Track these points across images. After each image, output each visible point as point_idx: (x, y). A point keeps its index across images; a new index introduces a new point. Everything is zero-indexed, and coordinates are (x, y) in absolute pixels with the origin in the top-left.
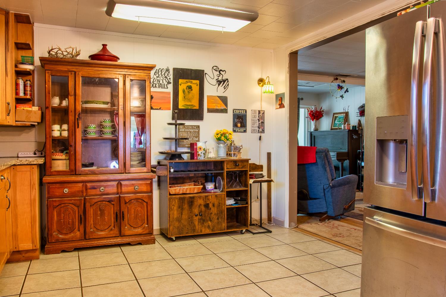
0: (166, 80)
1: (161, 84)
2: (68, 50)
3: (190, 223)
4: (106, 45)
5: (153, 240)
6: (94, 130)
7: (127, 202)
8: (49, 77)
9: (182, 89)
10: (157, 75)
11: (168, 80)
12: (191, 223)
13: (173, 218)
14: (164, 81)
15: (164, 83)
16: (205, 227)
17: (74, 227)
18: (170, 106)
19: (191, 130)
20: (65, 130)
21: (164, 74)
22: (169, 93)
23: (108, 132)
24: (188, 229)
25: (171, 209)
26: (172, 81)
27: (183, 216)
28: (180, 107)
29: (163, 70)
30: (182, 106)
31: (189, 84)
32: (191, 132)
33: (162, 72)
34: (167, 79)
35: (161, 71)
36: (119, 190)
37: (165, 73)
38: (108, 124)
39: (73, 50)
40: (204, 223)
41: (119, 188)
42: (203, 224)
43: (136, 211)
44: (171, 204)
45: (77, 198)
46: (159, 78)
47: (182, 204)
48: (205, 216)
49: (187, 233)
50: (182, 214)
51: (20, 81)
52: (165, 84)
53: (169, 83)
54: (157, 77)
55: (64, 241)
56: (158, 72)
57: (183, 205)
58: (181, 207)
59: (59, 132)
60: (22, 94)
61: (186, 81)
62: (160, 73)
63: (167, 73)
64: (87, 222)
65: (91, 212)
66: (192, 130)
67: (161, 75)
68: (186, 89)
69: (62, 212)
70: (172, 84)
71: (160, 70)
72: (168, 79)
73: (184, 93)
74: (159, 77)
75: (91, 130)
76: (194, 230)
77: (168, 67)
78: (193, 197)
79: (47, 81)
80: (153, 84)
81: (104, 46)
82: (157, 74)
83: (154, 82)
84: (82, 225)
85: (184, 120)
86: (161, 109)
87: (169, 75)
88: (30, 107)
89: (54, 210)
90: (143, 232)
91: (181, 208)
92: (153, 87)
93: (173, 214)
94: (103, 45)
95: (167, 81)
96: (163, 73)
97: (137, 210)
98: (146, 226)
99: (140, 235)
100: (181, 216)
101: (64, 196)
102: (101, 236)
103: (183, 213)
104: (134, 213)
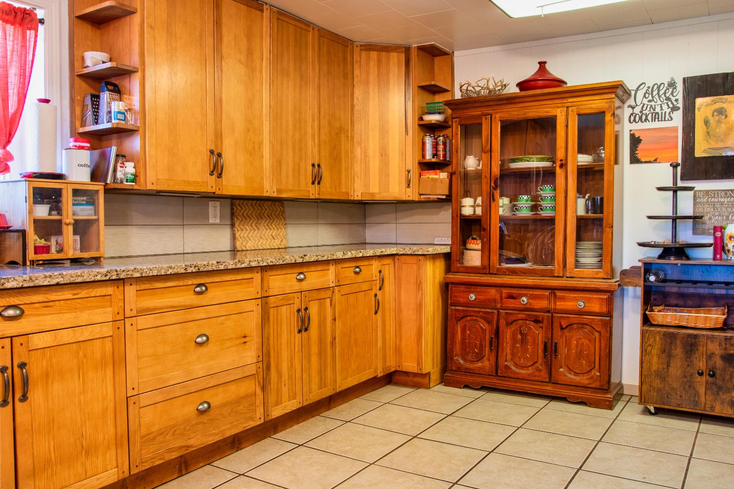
0: (668, 105)
1: (658, 113)
2: (481, 84)
3: (687, 387)
4: (545, 63)
5: (607, 403)
6: (526, 204)
7: (564, 327)
8: (457, 128)
9: (703, 117)
10: (650, 98)
11: (672, 103)
12: (689, 386)
13: (650, 369)
14: (665, 107)
15: (663, 112)
16: (723, 403)
17: (483, 353)
18: (678, 155)
19: (722, 200)
20: (478, 206)
21: (665, 93)
22: (675, 129)
23: (548, 208)
24: (681, 396)
25: (646, 351)
26: (680, 105)
27: (671, 369)
28: (698, 153)
29: (663, 85)
30: (703, 152)
31: (718, 106)
32: (722, 204)
33: (659, 91)
34: (669, 103)
35: (659, 88)
36: (553, 304)
37: (666, 91)
38: (548, 194)
39: (488, 81)
40: (720, 393)
41: (553, 302)
42: (718, 394)
43: (579, 345)
44: (646, 343)
45: (487, 310)
46: (653, 103)
47: (671, 346)
48: (723, 380)
49: (679, 405)
50: (668, 366)
51: (427, 139)
52: (665, 112)
53: (675, 109)
54: (649, 101)
55: (468, 372)
56: (652, 91)
57: (671, 348)
58: (667, 351)
59: (472, 209)
60: (429, 156)
61: (713, 101)
62: (655, 93)
63: (671, 90)
64: (500, 350)
65: (507, 334)
66: (726, 200)
67: (657, 96)
68: (713, 115)
69: (467, 327)
70: (681, 111)
71: (656, 86)
72: (673, 101)
73: (706, 125)
74: (653, 100)
75: (521, 204)
76: (696, 403)
77: (672, 79)
78: (696, 336)
79: (454, 134)
80: (640, 115)
81: (542, 64)
82: (650, 95)
83: (644, 112)
84: (494, 353)
85: (706, 179)
86: (658, 161)
87: (675, 94)
88: (436, 174)
89: (457, 323)
90: (590, 384)
91: (667, 353)
92: (642, 122)
93: (650, 362)
94: (540, 63)
95: (671, 106)
96: (661, 92)
97: (582, 344)
98: (598, 374)
99: (585, 388)
100: (667, 369)
101: (469, 304)
102: (520, 377)
103: (672, 365)
104: (577, 348)
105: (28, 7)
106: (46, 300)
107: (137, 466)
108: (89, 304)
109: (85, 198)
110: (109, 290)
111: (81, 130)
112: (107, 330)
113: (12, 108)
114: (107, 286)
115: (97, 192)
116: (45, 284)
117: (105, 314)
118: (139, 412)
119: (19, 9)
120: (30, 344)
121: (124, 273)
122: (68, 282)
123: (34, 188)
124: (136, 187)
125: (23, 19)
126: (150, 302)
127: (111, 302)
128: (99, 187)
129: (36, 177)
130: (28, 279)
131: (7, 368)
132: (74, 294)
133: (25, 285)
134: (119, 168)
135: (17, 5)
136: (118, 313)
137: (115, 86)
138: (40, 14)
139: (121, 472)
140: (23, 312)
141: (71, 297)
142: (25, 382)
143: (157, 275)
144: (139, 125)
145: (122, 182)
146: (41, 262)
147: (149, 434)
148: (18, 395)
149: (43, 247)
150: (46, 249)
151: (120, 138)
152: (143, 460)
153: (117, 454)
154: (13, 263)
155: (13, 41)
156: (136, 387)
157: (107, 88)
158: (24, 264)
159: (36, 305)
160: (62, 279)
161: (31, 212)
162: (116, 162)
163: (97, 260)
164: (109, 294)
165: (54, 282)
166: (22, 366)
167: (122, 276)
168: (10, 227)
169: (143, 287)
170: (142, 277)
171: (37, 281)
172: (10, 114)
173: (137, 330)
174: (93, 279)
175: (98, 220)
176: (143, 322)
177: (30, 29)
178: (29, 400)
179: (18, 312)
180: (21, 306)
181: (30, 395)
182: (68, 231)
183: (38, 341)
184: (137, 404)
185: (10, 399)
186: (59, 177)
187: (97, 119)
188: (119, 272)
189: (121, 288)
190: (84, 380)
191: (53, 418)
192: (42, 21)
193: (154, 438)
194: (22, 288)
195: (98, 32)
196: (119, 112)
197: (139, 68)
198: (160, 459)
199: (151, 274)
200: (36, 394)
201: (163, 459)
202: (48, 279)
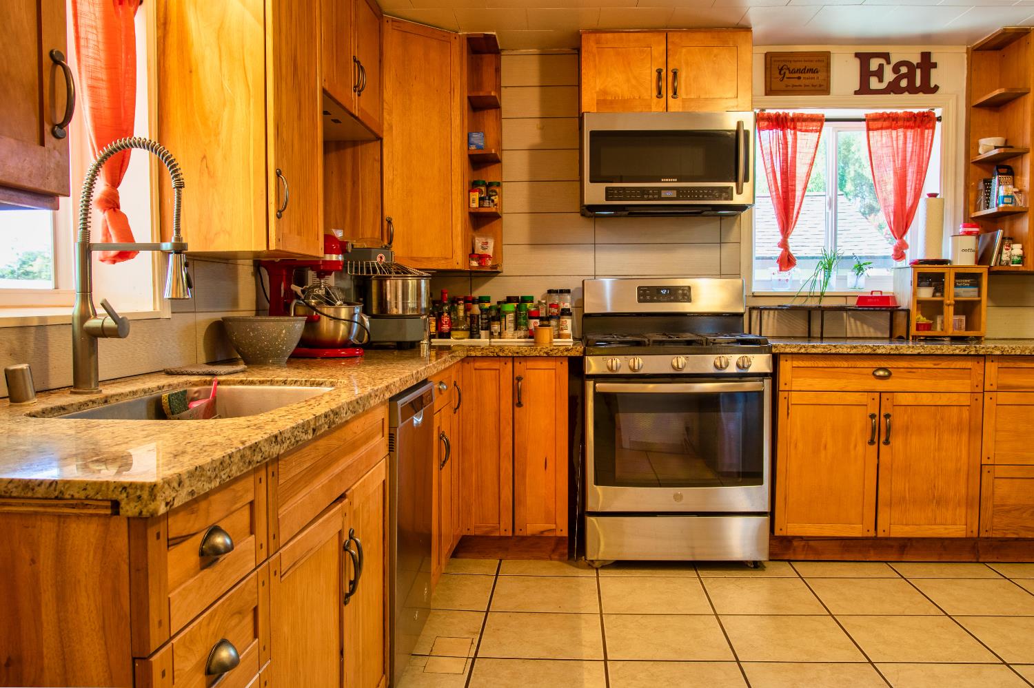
105: (926, 110)
106: (910, 366)
107: (987, 531)
108: (949, 375)
109: (969, 281)
110: (969, 364)
111: (973, 215)
112: (965, 400)
113: (909, 203)
114: (968, 361)
115: (980, 275)
116: (908, 353)
117: (964, 385)
118: (993, 483)
119: (919, 114)
120: (894, 400)
121: (984, 350)
122: (928, 353)
123: (919, 274)
124: (1023, 269)
125: (922, 121)
126: (1011, 380)
127: (970, 374)
128: (983, 270)
129: (922, 263)
130: (894, 348)
131: (875, 416)
132: (935, 365)
133: (892, 353)
134: (1004, 251)
135: (916, 111)
136: (977, 386)
137: (1009, 168)
138: (938, 112)
139: (969, 530)
140: (890, 374)
141: (932, 366)
142: (888, 430)
143: (1020, 355)
144: (1028, 206)
145: (1007, 264)
146: (922, 338)
147: (1002, 505)
148: (883, 439)
149: (924, 325)
150: (928, 327)
151: (1012, 219)
152: (994, 528)
153: (967, 513)
154: (900, 338)
155: (913, 143)
156: (991, 456)
157: (998, 171)
158: (908, 339)
159: (902, 370)
160: (923, 350)
161: (914, 294)
162: (1002, 245)
163: (978, 339)
164: (969, 367)
165: (916, 352)
166: (887, 416)
167: (981, 353)
168: (899, 307)
169: (1006, 365)
170: (1003, 355)
171: (901, 350)
172: (907, 208)
173: (997, 405)
174: (951, 353)
175: (980, 302)
176: (1003, 397)
177: (928, 128)
178: (891, 444)
179: (886, 374)
180: (889, 369)
181: (890, 440)
182: (950, 311)
183: (903, 399)
184: (992, 473)
185: (876, 440)
186: (944, 262)
187: (988, 203)
188: (978, 349)
189: (982, 364)
190: (939, 439)
191: (910, 465)
192: (939, 119)
193: (1009, 511)
194: (889, 354)
195: (997, 115)
196: (1007, 196)
197: (1031, 148)
198: (1014, 533)
199: (1013, 353)
200: (897, 442)
201: (1017, 534)
202: (911, 350)
